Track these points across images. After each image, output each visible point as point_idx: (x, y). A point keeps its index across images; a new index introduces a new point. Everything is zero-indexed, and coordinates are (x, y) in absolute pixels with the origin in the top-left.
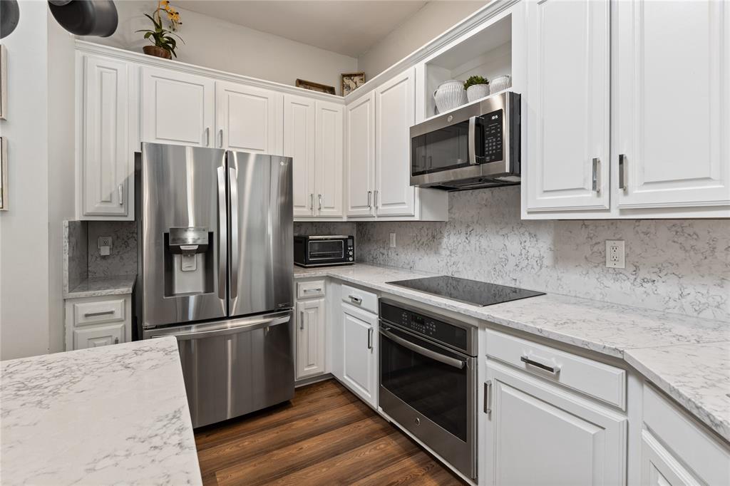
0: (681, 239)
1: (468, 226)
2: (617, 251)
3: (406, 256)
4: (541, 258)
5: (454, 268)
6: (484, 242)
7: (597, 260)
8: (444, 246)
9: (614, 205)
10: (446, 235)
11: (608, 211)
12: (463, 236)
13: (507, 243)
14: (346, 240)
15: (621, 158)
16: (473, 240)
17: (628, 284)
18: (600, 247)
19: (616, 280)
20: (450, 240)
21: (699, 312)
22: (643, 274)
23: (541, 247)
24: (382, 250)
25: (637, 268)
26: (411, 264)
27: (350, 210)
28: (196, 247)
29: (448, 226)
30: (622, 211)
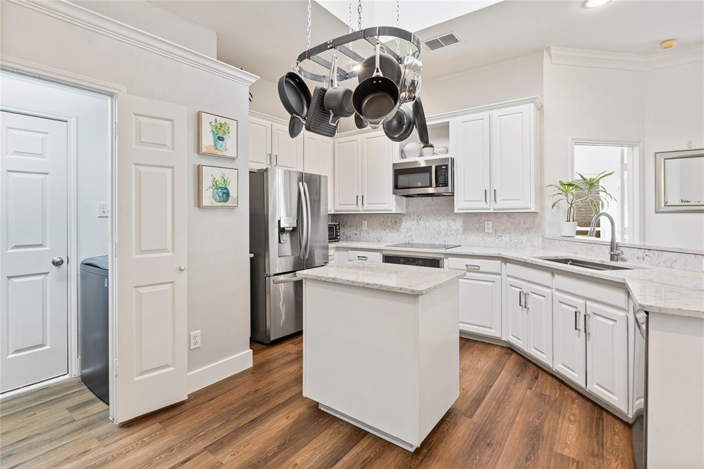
0: (510, 220)
1: (418, 216)
2: (489, 225)
3: (376, 234)
4: (458, 230)
5: (410, 239)
6: (428, 224)
7: (481, 229)
8: (403, 227)
9: (491, 207)
10: (404, 220)
11: (489, 209)
12: (415, 221)
13: (440, 224)
14: (336, 226)
15: (495, 190)
16: (422, 223)
17: (493, 238)
18: (483, 224)
19: (489, 237)
20: (406, 224)
21: (516, 246)
22: (498, 233)
23: (458, 225)
24: (354, 232)
25: (496, 231)
26: (380, 239)
27: (338, 206)
28: (291, 229)
29: (406, 216)
30: (495, 210)
